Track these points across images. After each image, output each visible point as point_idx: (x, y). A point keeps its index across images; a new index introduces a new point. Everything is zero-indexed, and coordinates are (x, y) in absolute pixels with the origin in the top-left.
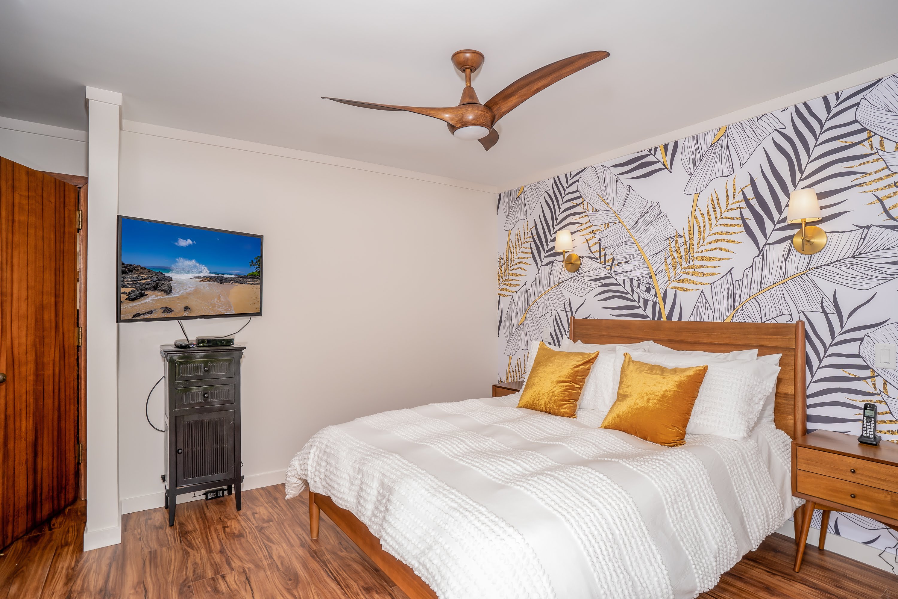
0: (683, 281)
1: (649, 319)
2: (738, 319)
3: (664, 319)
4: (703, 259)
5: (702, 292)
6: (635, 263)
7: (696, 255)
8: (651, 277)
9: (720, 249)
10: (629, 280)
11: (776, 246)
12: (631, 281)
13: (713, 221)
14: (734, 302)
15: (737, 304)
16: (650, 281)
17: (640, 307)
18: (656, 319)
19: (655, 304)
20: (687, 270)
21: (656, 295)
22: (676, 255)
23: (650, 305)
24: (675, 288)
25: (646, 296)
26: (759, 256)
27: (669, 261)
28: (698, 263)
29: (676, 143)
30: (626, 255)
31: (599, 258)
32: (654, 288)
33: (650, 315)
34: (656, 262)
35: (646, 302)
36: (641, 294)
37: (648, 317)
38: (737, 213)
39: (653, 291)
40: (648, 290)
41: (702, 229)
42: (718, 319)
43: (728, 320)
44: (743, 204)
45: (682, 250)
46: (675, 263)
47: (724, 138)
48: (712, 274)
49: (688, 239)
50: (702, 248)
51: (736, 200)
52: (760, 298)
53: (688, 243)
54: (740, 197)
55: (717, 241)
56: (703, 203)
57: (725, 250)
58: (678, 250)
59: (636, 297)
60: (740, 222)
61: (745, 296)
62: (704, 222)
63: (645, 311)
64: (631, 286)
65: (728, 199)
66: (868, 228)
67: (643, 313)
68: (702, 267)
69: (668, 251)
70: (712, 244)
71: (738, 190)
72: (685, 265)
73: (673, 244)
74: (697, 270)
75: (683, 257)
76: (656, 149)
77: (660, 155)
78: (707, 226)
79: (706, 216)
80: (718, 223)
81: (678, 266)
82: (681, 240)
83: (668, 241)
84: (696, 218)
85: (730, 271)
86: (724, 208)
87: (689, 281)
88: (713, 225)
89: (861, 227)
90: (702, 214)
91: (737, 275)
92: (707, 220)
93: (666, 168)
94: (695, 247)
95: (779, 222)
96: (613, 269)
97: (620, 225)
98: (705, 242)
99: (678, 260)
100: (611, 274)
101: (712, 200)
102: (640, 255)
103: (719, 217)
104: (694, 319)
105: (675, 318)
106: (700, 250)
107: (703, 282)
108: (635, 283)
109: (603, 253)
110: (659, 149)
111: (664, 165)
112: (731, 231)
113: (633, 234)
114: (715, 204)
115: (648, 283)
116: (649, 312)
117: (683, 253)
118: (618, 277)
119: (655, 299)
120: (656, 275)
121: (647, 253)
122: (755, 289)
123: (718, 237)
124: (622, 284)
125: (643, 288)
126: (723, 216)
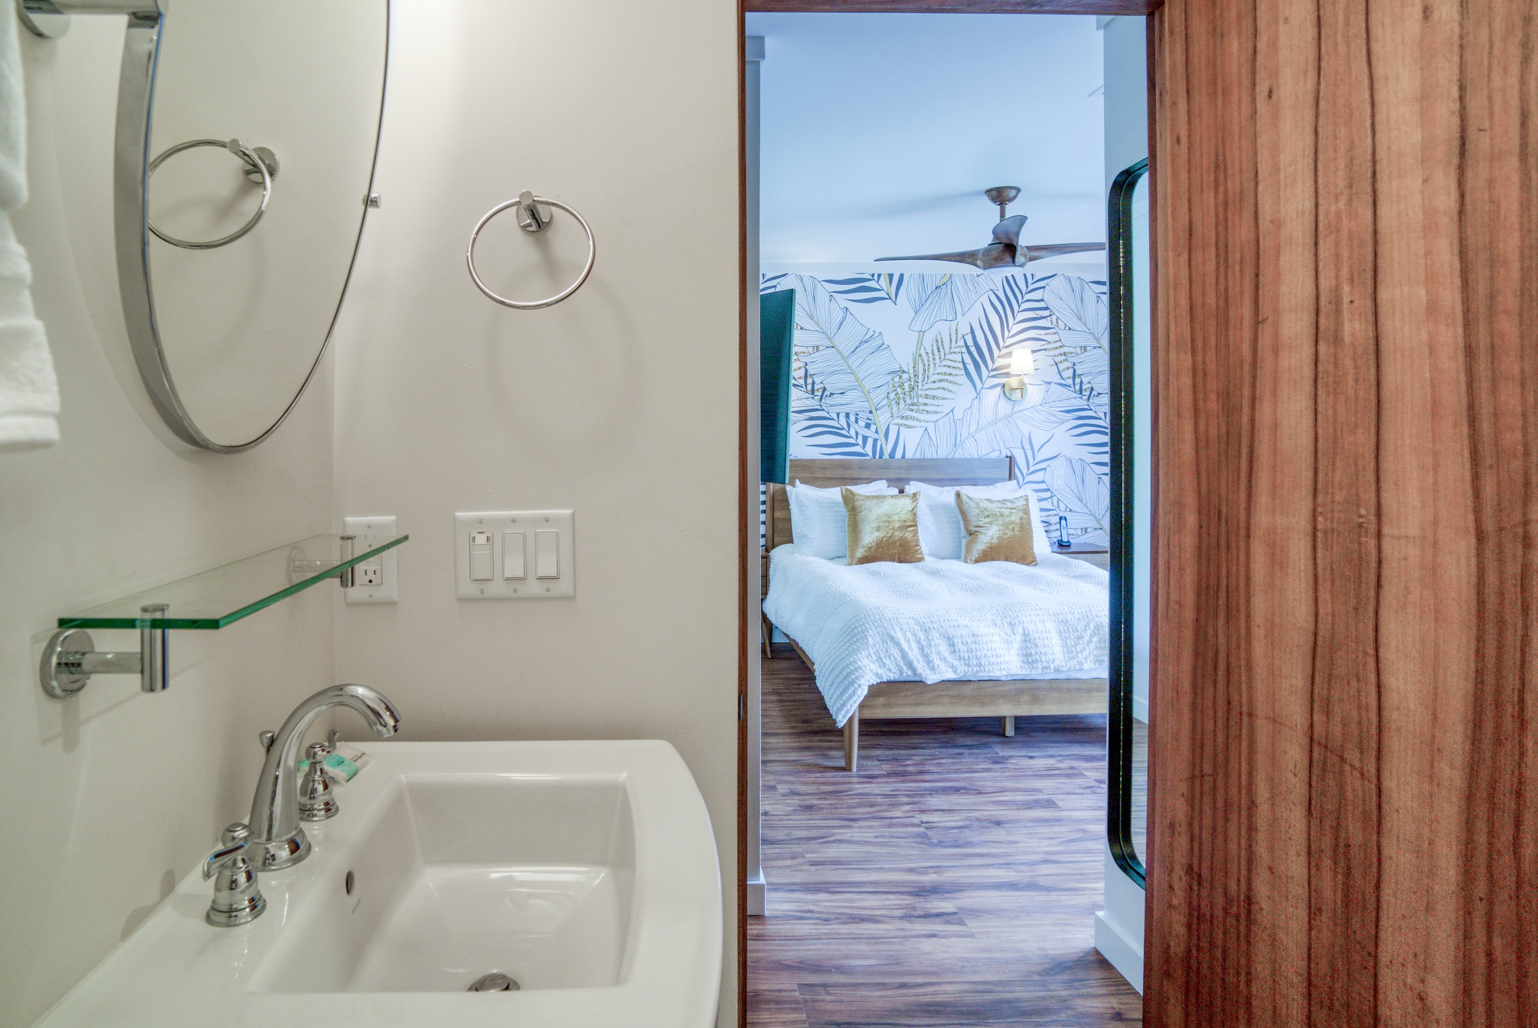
0: (907, 418)
1: (868, 458)
2: (959, 455)
3: (886, 456)
4: (927, 396)
5: (926, 429)
6: (850, 396)
7: (920, 392)
8: (871, 412)
9: (944, 389)
10: (844, 414)
11: (990, 391)
12: (847, 415)
13: (937, 361)
14: (956, 439)
15: (958, 441)
16: (870, 416)
17: (858, 445)
18: (877, 457)
19: (875, 441)
20: (911, 407)
21: (877, 432)
22: (899, 391)
23: (870, 442)
24: (898, 424)
25: (866, 432)
26: (976, 398)
27: (892, 396)
28: (922, 400)
29: (902, 276)
30: (841, 385)
31: (804, 386)
32: (875, 424)
33: (870, 454)
34: (877, 397)
35: (865, 439)
36: (859, 430)
37: (867, 455)
38: (958, 357)
39: (873, 428)
40: (868, 426)
41: (927, 367)
42: (941, 455)
43: (950, 457)
44: (964, 350)
45: (906, 386)
46: (899, 398)
47: (949, 284)
48: (936, 413)
49: (912, 376)
50: (927, 386)
51: (958, 345)
52: (977, 436)
53: (912, 380)
54: (961, 343)
55: (941, 381)
56: (928, 342)
57: (948, 390)
58: (901, 386)
59: (853, 433)
60: (961, 366)
61: (965, 435)
62: (928, 361)
63: (864, 448)
64: (847, 421)
65: (951, 342)
66: (1049, 383)
67: (862, 451)
68: (925, 404)
69: (891, 386)
70: (936, 383)
71: (960, 336)
72: (908, 401)
73: (897, 379)
74: (921, 408)
75: (907, 394)
76: (879, 275)
77: (883, 282)
78: (932, 366)
79: (930, 355)
80: (942, 364)
81: (902, 402)
82: (905, 376)
83: (891, 376)
84: (920, 355)
85: (952, 411)
86: (947, 350)
87: (913, 418)
88: (937, 365)
89: (1046, 382)
90: (927, 353)
91: (958, 414)
92: (931, 359)
93: (890, 298)
94: (920, 384)
95: (993, 370)
96: (823, 400)
97: (833, 350)
98: (929, 381)
99: (902, 396)
100: (820, 405)
101: (937, 341)
102: (859, 386)
103: (942, 358)
104: (918, 456)
105: (898, 455)
106: (924, 388)
107: (926, 419)
108: (852, 418)
109: (810, 381)
110: (882, 276)
111: (888, 294)
112: (953, 373)
113: (850, 362)
114: (939, 344)
115: (868, 419)
116: (869, 449)
117: (907, 389)
118: (830, 409)
119: (876, 436)
120: (877, 410)
121: (868, 384)
122: (973, 428)
123: (941, 377)
124: (836, 418)
125: (862, 423)
126: (947, 357)
